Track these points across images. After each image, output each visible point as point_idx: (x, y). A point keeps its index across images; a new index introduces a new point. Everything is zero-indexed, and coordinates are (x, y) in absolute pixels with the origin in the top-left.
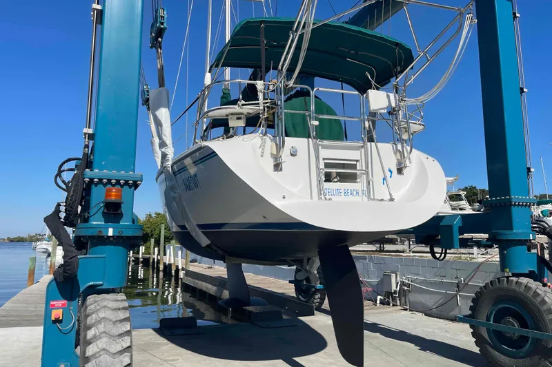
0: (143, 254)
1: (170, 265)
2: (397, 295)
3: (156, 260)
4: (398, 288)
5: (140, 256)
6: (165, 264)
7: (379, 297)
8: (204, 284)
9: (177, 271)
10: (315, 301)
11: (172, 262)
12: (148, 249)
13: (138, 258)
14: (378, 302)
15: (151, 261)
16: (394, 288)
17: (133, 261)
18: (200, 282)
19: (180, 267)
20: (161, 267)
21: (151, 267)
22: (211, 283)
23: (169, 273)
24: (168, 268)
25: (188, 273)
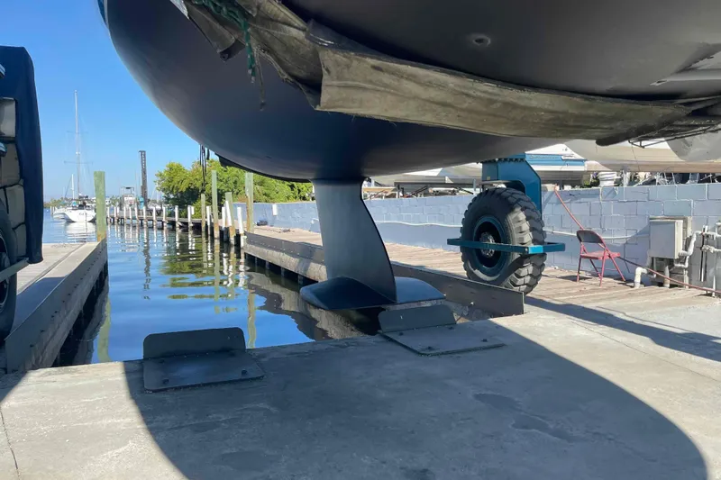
0: (192, 217)
1: (227, 229)
2: (687, 265)
3: (209, 224)
4: (691, 250)
5: (189, 220)
6: (220, 227)
7: (639, 271)
8: (276, 254)
9: (238, 237)
10: (520, 281)
11: (230, 224)
12: (198, 210)
13: (186, 224)
14: (638, 279)
15: (203, 226)
16: (679, 249)
17: (180, 227)
18: (270, 252)
19: (241, 232)
20: (217, 234)
21: (203, 234)
22: (287, 252)
23: (227, 241)
24: (224, 234)
25: (253, 239)
